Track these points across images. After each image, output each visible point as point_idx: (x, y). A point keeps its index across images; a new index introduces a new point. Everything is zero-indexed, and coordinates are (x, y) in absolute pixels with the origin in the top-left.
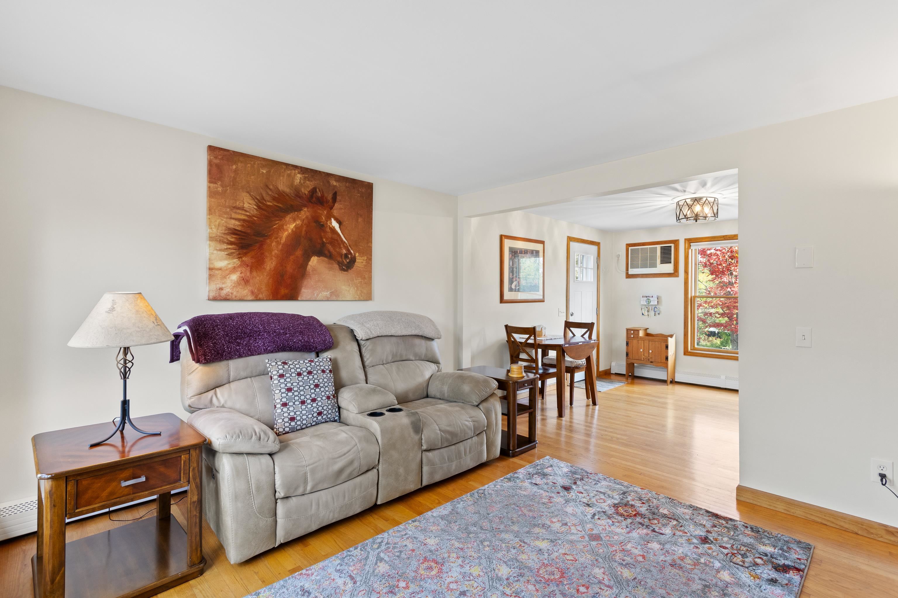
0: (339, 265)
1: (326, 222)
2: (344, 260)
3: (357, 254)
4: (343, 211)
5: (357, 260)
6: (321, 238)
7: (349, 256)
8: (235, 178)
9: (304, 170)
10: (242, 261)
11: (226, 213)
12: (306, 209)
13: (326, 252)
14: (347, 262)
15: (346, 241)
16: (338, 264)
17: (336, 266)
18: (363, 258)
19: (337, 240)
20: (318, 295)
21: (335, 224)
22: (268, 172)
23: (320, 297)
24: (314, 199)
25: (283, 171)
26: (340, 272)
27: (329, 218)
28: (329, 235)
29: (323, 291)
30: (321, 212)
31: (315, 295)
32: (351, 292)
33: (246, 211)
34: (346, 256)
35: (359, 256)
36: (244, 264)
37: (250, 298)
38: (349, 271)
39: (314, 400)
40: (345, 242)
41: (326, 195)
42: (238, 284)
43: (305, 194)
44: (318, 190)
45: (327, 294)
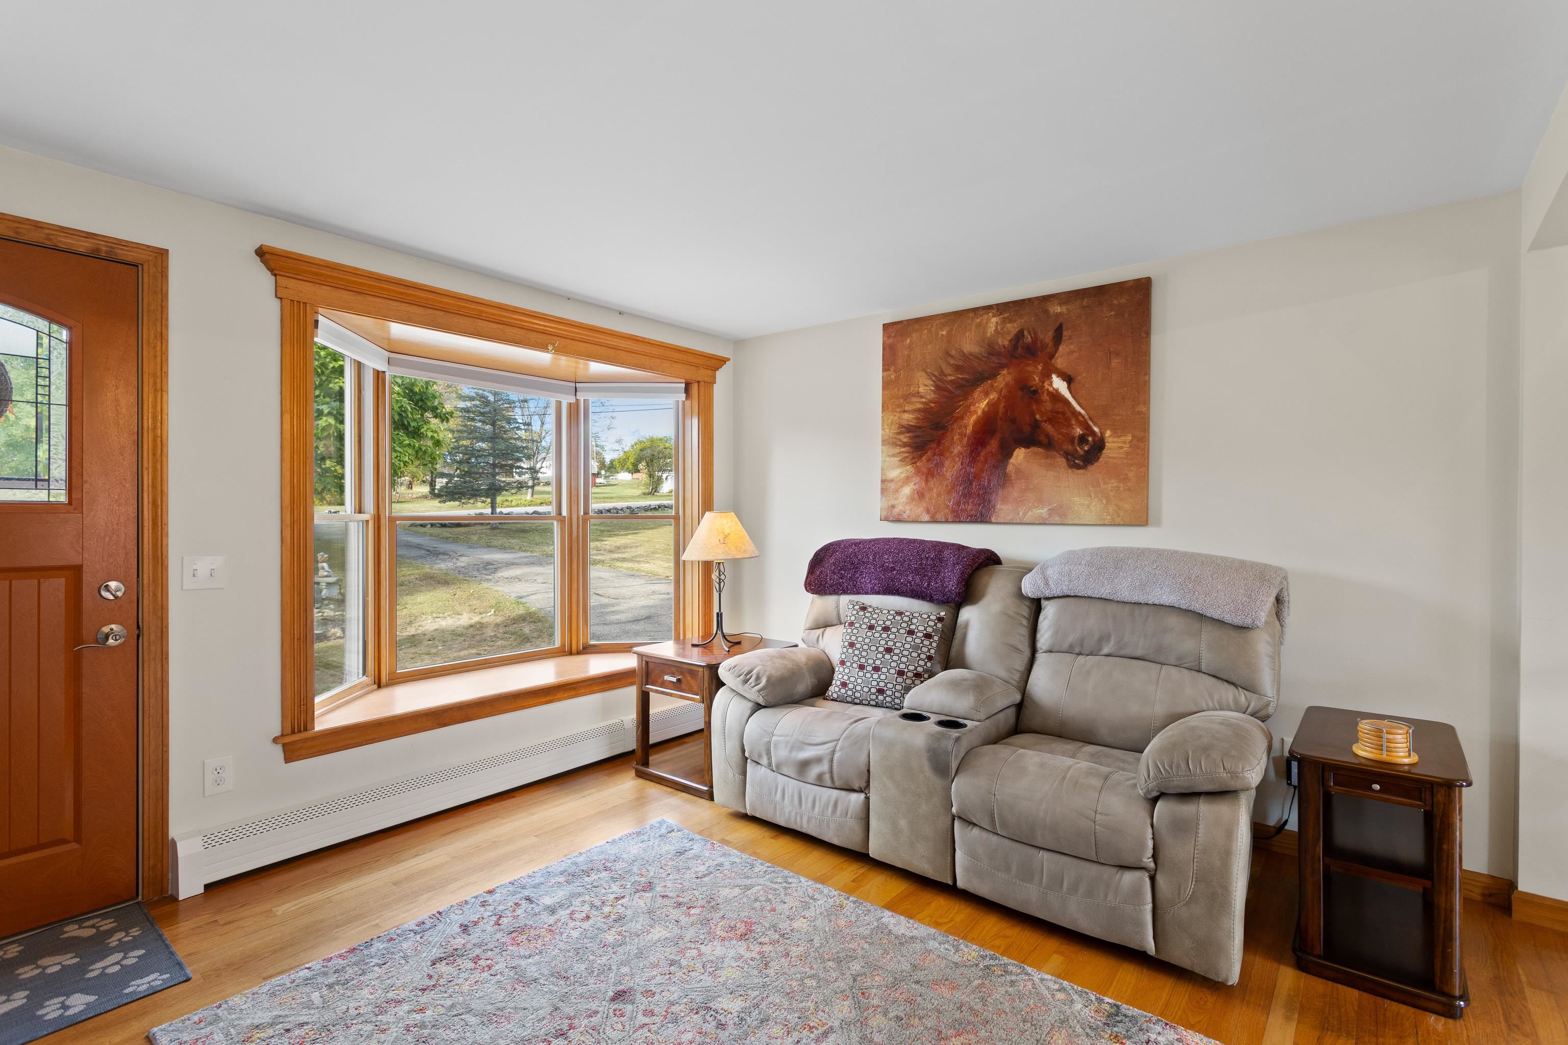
0: (1068, 460)
1: (1041, 384)
2: (1078, 448)
3: (1108, 433)
4: (1076, 355)
5: (1107, 444)
6: (1033, 414)
7: (1090, 439)
8: (909, 356)
9: (1001, 308)
10: (917, 467)
11: (899, 406)
12: (1005, 372)
13: (1042, 438)
14: (1085, 451)
15: (1083, 412)
16: (1064, 457)
17: (1061, 461)
18: (1123, 438)
19: (1063, 413)
20: (1025, 514)
21: (1059, 384)
22: (949, 333)
23: (1030, 516)
24: (1020, 350)
25: (969, 322)
26: (1070, 471)
27: (1046, 376)
28: (1048, 406)
29: (1035, 507)
30: (1030, 369)
31: (1021, 514)
32: (1093, 508)
33: (922, 397)
34: (1082, 439)
35: (1115, 434)
36: (918, 471)
37: (926, 518)
38: (1090, 468)
39: (876, 669)
40: (1080, 413)
41: (1041, 336)
42: (911, 499)
43: (1004, 346)
44: (1026, 333)
45: (1043, 511)
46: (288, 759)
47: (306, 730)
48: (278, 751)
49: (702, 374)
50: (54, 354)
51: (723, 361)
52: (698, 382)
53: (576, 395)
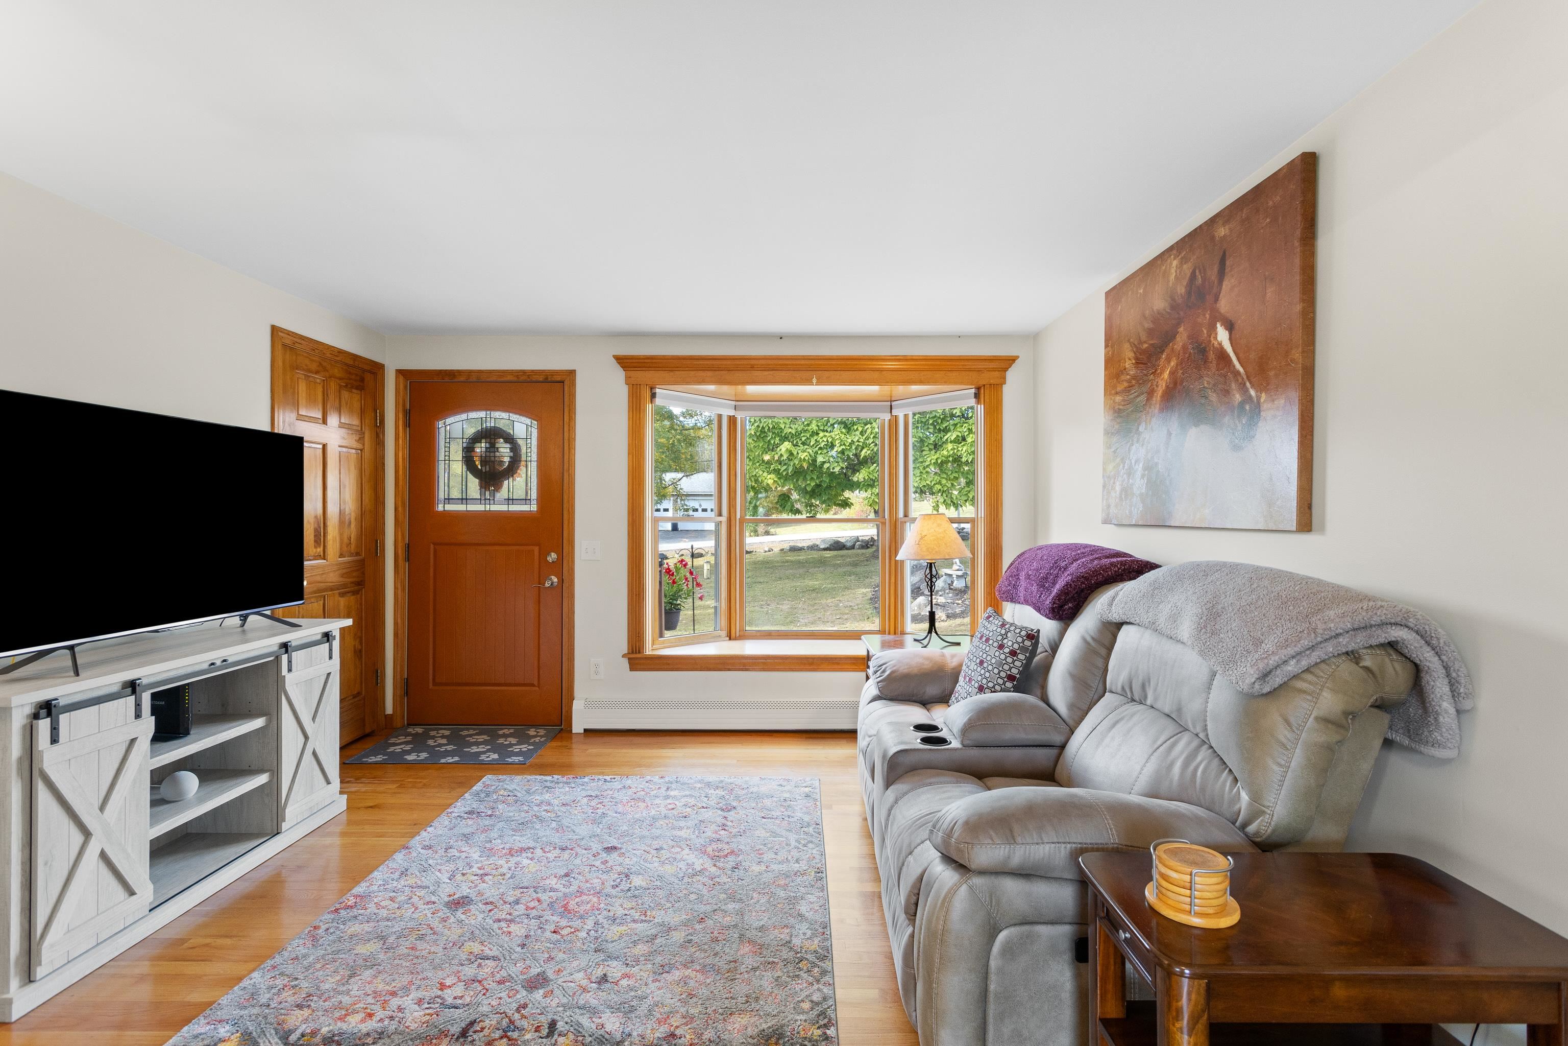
0: (1230, 437)
1: (1208, 339)
2: (1236, 422)
4: (1236, 291)
6: (1203, 380)
7: (1246, 406)
9: (1180, 246)
12: (1182, 328)
15: (1241, 370)
18: (1277, 403)
19: (1226, 376)
21: (1222, 336)
24: (1193, 297)
25: (1158, 272)
27: (1213, 326)
28: (1214, 368)
30: (1200, 319)
33: (1127, 374)
34: (1240, 408)
40: (1239, 373)
43: (1181, 295)
44: (1198, 273)
46: (632, 669)
47: (639, 653)
48: (625, 663)
49: (992, 378)
50: (533, 435)
51: (1011, 360)
52: (984, 385)
53: (891, 412)
